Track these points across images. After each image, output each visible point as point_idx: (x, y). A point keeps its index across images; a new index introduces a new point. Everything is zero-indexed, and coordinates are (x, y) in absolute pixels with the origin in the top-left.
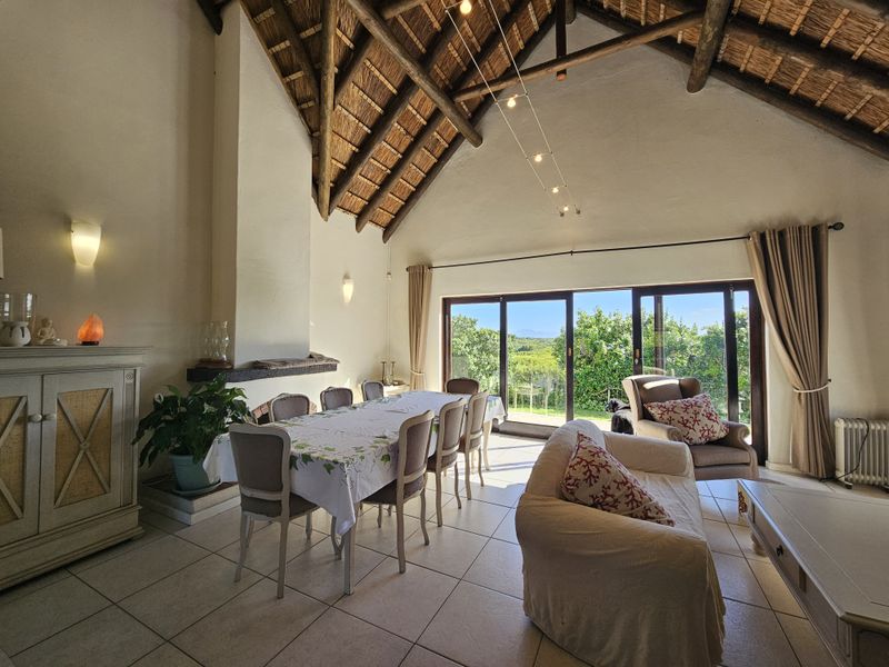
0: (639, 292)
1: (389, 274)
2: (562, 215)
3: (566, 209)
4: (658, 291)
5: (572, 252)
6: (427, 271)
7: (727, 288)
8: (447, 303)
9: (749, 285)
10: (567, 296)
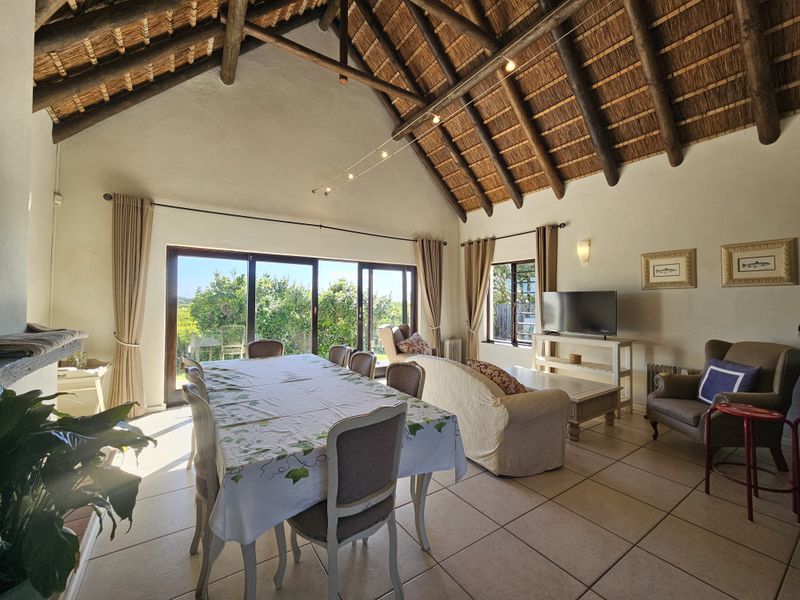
0: (362, 266)
1: (57, 193)
2: (326, 194)
3: (328, 190)
4: (372, 266)
5: (321, 226)
6: (147, 206)
7: (403, 268)
8: (173, 253)
9: (414, 270)
10: (313, 262)
